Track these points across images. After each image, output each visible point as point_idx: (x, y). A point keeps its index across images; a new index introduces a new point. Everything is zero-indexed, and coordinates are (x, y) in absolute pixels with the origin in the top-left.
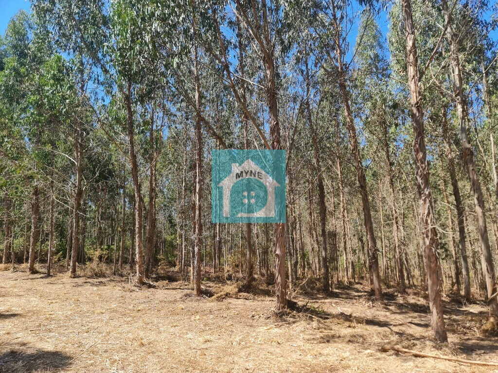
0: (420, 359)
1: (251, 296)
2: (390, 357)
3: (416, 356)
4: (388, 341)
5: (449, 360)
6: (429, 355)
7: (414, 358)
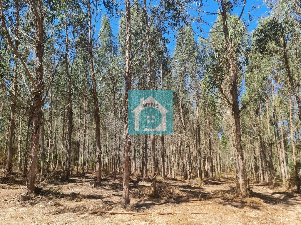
0: (113, 215)
1: (7, 186)
2: (97, 217)
3: (112, 214)
4: (98, 207)
5: (128, 214)
6: (119, 212)
7: (110, 215)
